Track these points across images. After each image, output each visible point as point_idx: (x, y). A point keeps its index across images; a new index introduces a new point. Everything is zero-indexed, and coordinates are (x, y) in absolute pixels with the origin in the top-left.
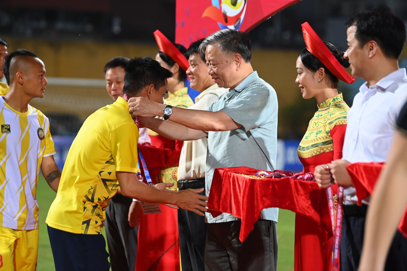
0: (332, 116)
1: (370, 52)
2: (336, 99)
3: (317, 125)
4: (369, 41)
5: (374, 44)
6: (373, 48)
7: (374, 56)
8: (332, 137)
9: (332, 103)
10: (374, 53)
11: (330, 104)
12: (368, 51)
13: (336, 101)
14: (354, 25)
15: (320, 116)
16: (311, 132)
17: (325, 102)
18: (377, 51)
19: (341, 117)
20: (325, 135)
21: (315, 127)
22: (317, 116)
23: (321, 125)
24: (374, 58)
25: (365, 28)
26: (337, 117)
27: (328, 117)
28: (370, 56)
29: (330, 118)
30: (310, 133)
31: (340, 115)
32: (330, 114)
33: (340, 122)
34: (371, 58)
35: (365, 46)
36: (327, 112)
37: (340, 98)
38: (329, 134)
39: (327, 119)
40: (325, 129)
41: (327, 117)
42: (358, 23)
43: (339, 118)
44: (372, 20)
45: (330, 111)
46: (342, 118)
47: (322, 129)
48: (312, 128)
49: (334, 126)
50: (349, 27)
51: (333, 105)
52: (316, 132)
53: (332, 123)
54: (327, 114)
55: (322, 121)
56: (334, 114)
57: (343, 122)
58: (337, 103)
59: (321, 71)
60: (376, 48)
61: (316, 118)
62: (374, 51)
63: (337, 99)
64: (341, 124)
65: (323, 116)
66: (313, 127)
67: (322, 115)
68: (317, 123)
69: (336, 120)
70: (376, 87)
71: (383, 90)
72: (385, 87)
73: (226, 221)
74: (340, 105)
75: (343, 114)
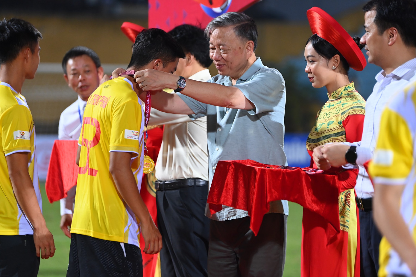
0: (344, 106)
1: (389, 39)
2: (347, 88)
3: (328, 116)
4: (390, 27)
5: (394, 31)
6: (393, 35)
7: (394, 43)
8: (345, 128)
9: (343, 92)
10: (394, 40)
11: (342, 93)
12: (388, 38)
13: (348, 91)
14: (373, 10)
15: (331, 106)
16: (322, 123)
17: (336, 91)
18: (397, 38)
19: (355, 106)
20: (338, 125)
21: (326, 118)
22: (328, 107)
23: (332, 115)
24: (394, 45)
25: (386, 13)
26: (351, 107)
27: (341, 107)
28: (390, 43)
29: (342, 108)
30: (320, 124)
31: (353, 104)
32: (342, 104)
33: (353, 112)
34: (391, 45)
35: (385, 33)
36: (338, 102)
37: (352, 87)
38: (342, 125)
39: (339, 109)
40: (337, 119)
41: (339, 107)
42: (378, 8)
43: (352, 108)
44: (393, 5)
45: (342, 101)
46: (355, 108)
47: (334, 119)
48: (322, 119)
49: (347, 116)
50: (367, 11)
51: (346, 95)
52: (327, 122)
53: (345, 113)
54: (339, 104)
55: (334, 111)
56: (346, 104)
57: (357, 111)
58: (349, 92)
59: (335, 58)
60: (397, 35)
61: (327, 108)
62: (394, 38)
63: (349, 88)
64: (355, 113)
65: (335, 106)
66: (324, 118)
67: (333, 105)
68: (329, 114)
69: (349, 109)
70: (391, 76)
71: (399, 79)
72: (400, 76)
73: (240, 217)
74: (352, 94)
75: (356, 103)
